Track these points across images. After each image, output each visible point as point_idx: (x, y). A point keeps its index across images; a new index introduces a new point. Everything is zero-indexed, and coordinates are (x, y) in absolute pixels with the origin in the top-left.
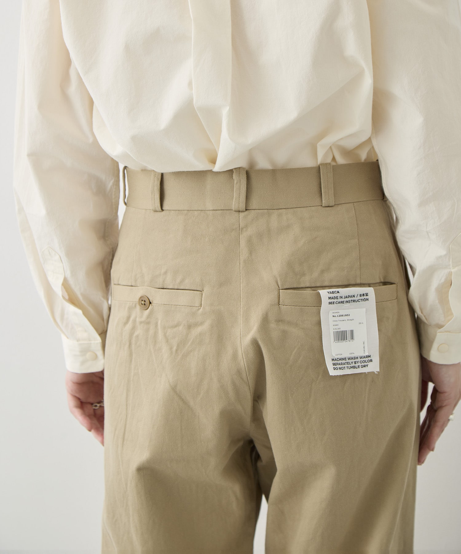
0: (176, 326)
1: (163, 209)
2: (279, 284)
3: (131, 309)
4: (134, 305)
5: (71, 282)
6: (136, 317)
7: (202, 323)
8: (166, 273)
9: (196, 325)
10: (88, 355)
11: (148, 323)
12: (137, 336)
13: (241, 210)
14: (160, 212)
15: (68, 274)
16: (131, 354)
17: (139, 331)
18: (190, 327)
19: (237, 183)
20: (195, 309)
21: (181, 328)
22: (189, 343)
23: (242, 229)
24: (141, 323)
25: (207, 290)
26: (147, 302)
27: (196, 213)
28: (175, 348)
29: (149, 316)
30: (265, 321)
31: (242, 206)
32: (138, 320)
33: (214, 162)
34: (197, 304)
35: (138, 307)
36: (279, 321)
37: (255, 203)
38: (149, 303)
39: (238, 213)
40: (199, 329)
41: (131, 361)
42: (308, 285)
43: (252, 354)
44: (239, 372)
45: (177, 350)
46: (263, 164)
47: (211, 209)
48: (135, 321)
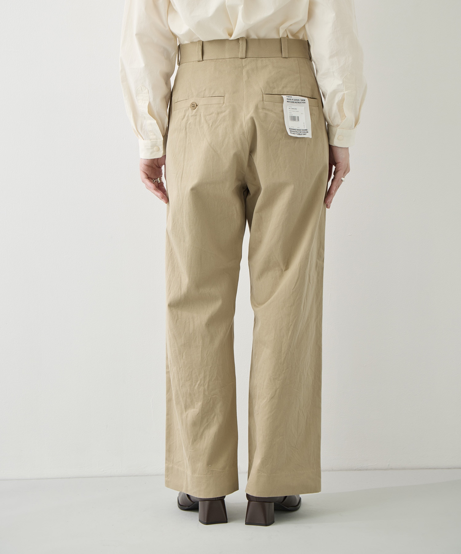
0: (211, 114)
1: (203, 59)
2: (263, 92)
3: (186, 111)
4: (188, 108)
5: (152, 104)
6: (189, 114)
7: (225, 111)
8: (205, 90)
9: (222, 112)
10: (155, 148)
11: (196, 115)
12: (190, 123)
13: (243, 57)
14: (202, 61)
15: (152, 100)
16: (186, 134)
17: (191, 120)
18: (218, 114)
19: (241, 44)
20: (221, 105)
21: (214, 115)
22: (218, 121)
23: (244, 67)
24: (192, 116)
25: (227, 96)
26: (195, 105)
27: (220, 60)
28: (211, 125)
29: (196, 112)
30: (257, 108)
31: (244, 56)
32: (190, 115)
33: (231, 35)
34: (222, 102)
35: (190, 109)
36: (263, 108)
37: (249, 54)
38: (196, 106)
39: (241, 59)
40: (223, 114)
41: (187, 137)
42: (276, 93)
43: (250, 124)
44: (243, 133)
45: (212, 126)
46: (253, 36)
47: (228, 57)
48: (188, 116)
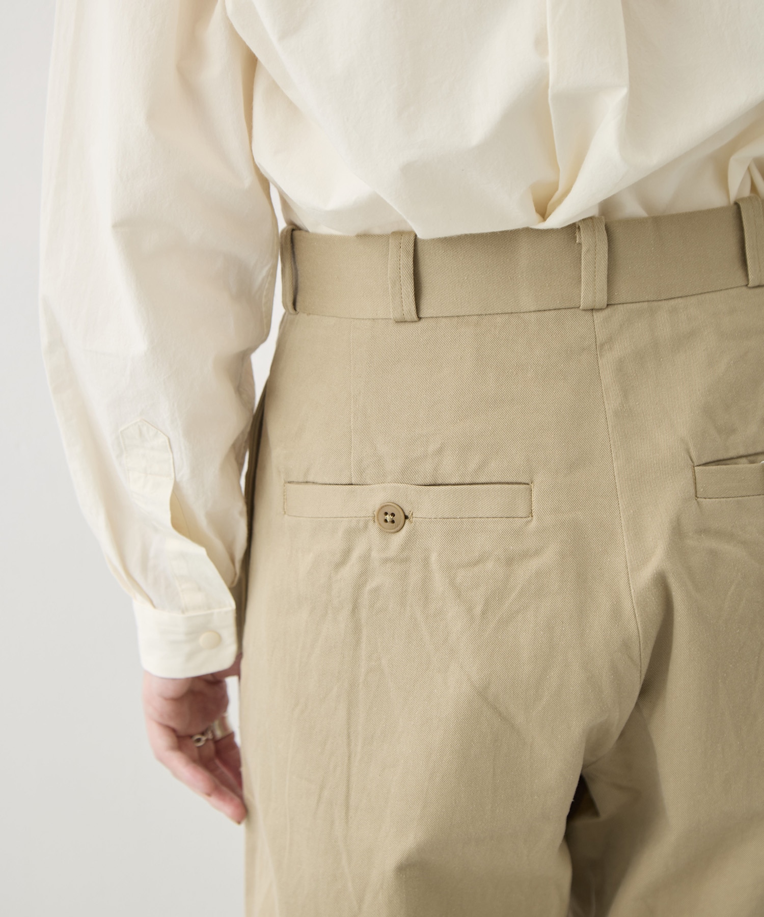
0: (477, 562)
1: (421, 316)
2: (693, 454)
3: (352, 534)
4: (361, 524)
5: (189, 490)
6: (370, 550)
7: (537, 552)
8: (440, 451)
9: (525, 555)
11: (406, 560)
12: (376, 590)
13: (597, 306)
14: (415, 321)
16: (357, 629)
17: (380, 579)
18: (510, 561)
19: (588, 251)
20: (519, 522)
21: (490, 565)
22: (514, 595)
23: (602, 345)
24: (386, 561)
25: (541, 482)
26: (399, 517)
28: (478, 610)
29: (408, 544)
30: (677, 532)
31: (601, 298)
32: (375, 554)
34: (522, 511)
35: (374, 529)
36: (703, 531)
37: (623, 291)
38: (403, 517)
39: (589, 313)
40: (534, 564)
41: (358, 642)
44: (626, 645)
45: (484, 613)
46: (633, 208)
47: (533, 309)
48: (366, 559)
